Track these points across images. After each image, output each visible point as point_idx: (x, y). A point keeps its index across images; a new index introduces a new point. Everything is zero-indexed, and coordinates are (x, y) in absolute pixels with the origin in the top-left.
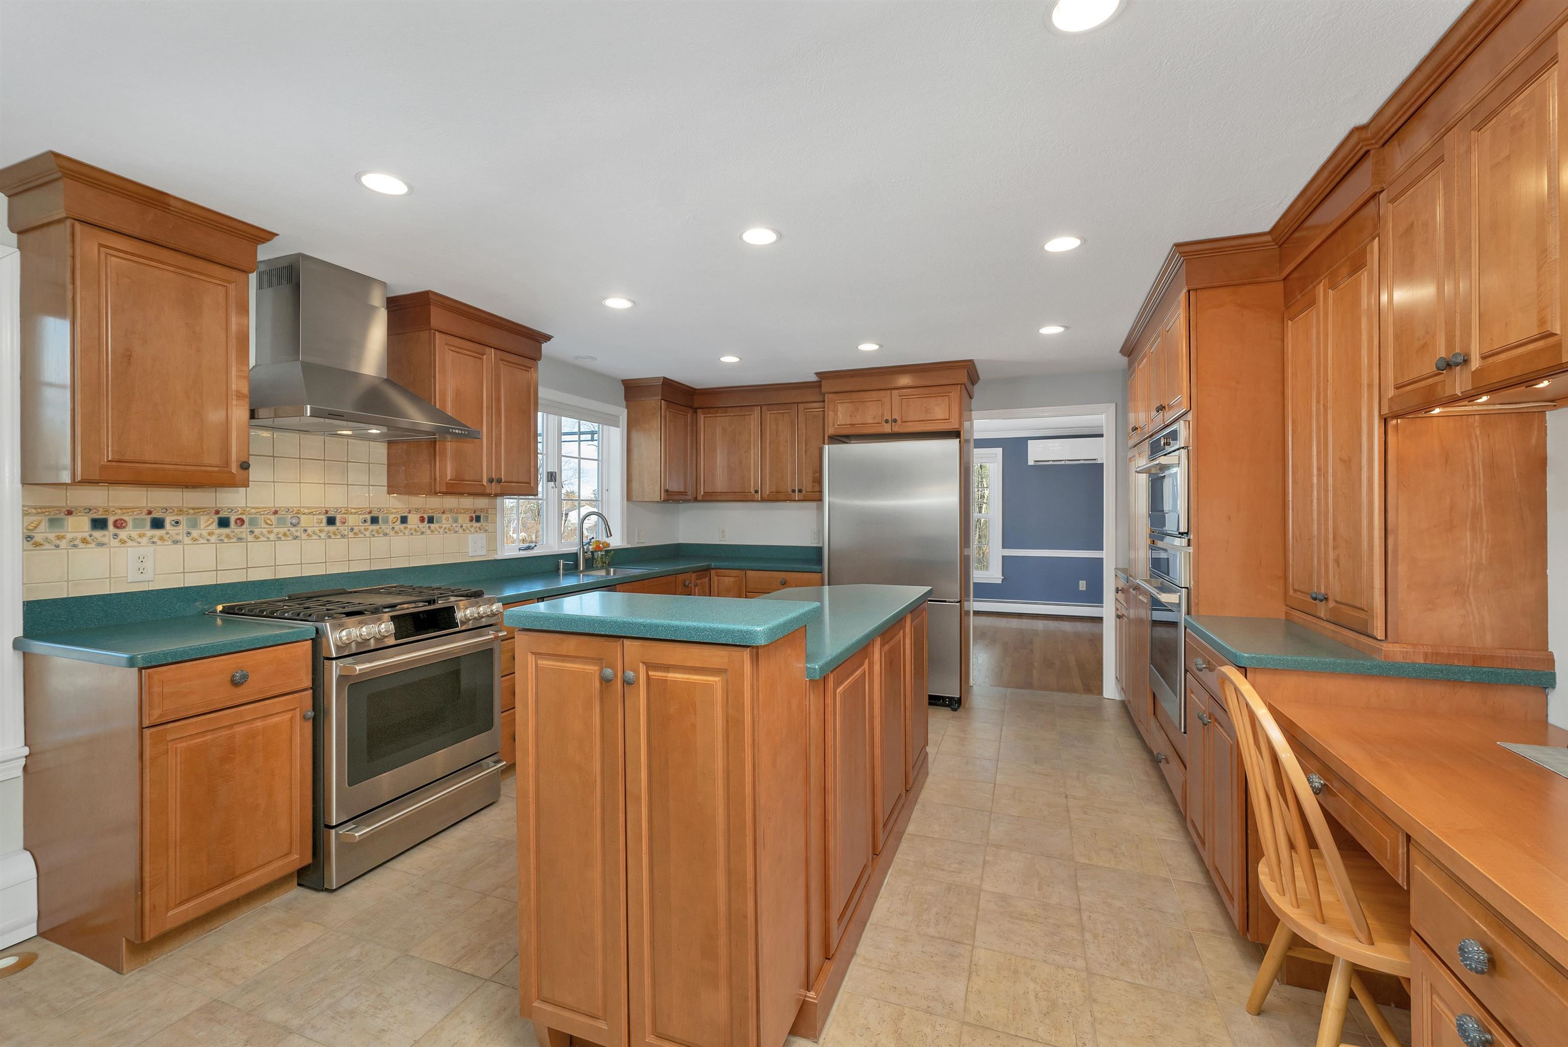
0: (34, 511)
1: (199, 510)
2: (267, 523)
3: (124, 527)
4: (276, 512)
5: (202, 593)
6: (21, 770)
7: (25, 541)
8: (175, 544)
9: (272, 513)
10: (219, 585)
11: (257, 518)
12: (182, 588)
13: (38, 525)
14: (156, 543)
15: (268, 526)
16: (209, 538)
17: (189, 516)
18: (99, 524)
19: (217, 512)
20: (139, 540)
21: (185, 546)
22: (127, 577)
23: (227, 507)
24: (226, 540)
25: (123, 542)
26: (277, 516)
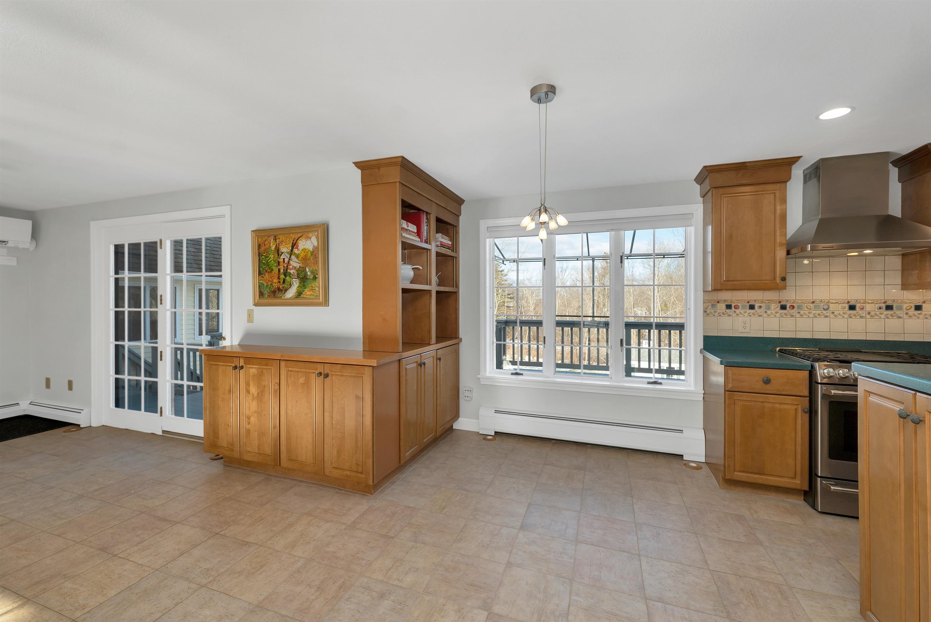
0: (706, 301)
1: (771, 301)
2: (808, 308)
3: (738, 309)
4: (813, 302)
5: (772, 341)
6: (702, 398)
7: (704, 313)
8: (760, 317)
9: (811, 303)
10: (781, 338)
11: (802, 305)
12: (762, 337)
13: (708, 307)
14: (751, 316)
15: (808, 310)
16: (776, 314)
17: (766, 304)
18: (729, 307)
19: (780, 302)
20: (744, 314)
21: (764, 318)
22: (739, 330)
23: (785, 300)
24: (784, 316)
25: (738, 315)
26: (814, 304)
